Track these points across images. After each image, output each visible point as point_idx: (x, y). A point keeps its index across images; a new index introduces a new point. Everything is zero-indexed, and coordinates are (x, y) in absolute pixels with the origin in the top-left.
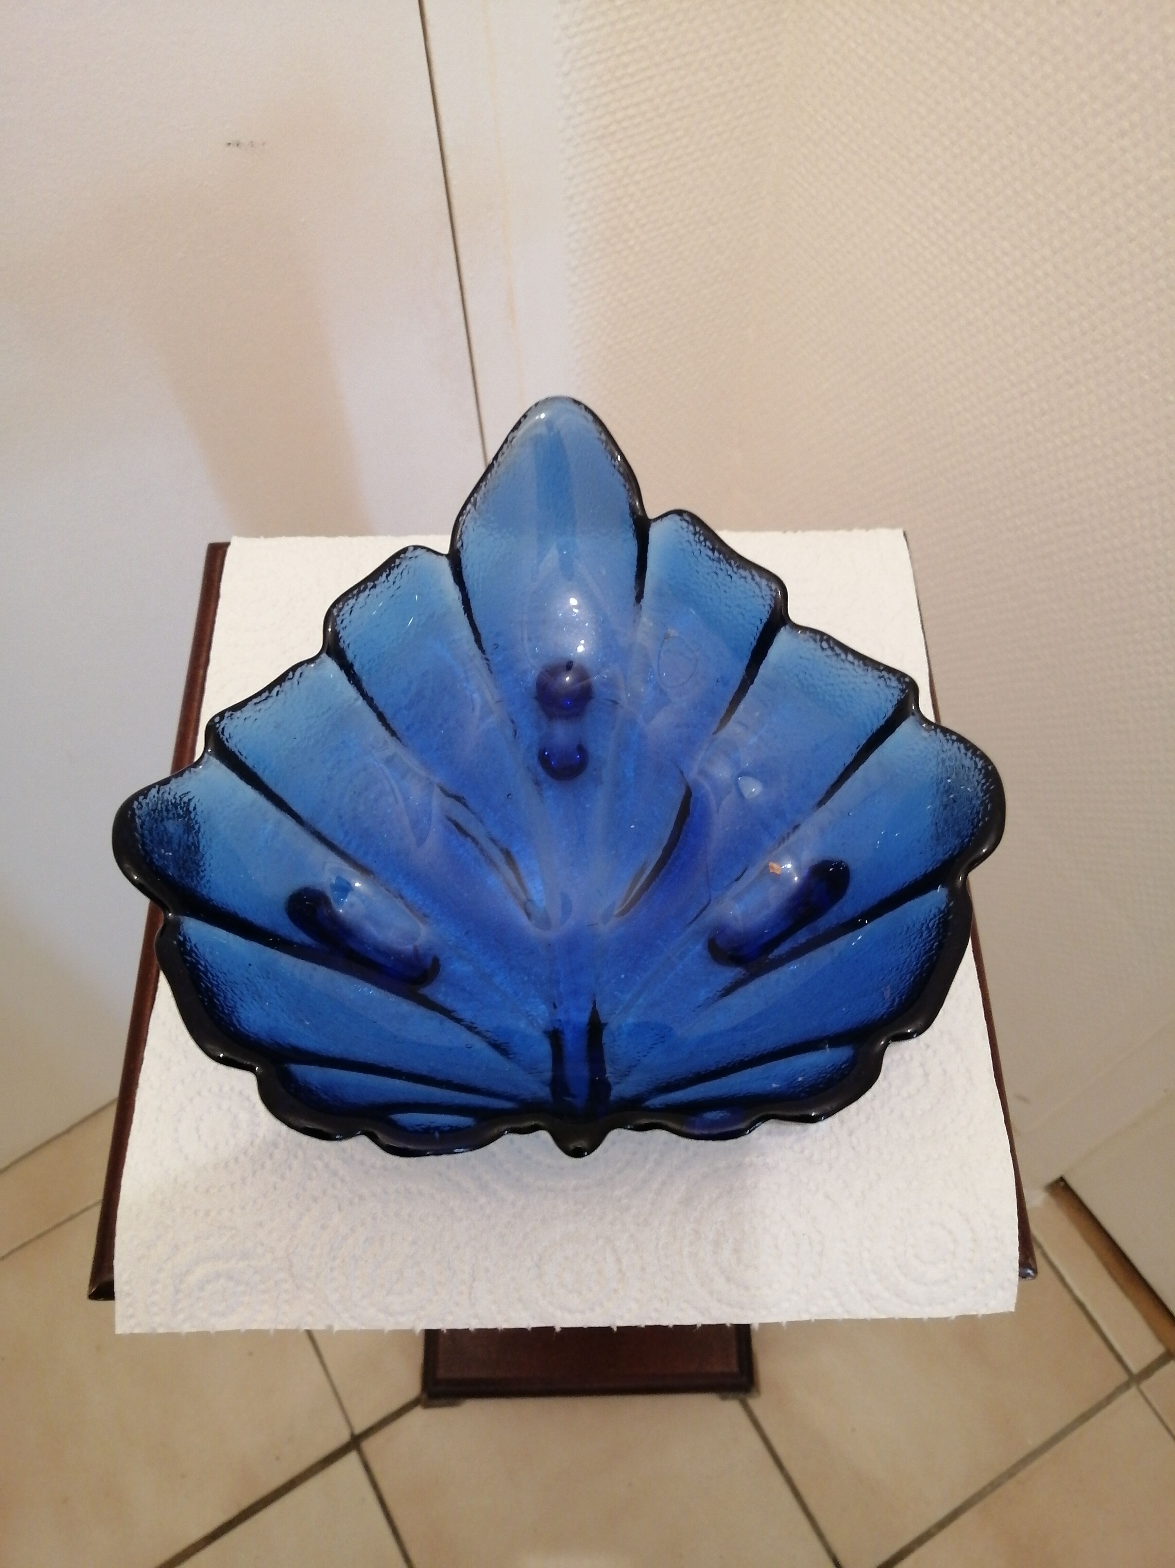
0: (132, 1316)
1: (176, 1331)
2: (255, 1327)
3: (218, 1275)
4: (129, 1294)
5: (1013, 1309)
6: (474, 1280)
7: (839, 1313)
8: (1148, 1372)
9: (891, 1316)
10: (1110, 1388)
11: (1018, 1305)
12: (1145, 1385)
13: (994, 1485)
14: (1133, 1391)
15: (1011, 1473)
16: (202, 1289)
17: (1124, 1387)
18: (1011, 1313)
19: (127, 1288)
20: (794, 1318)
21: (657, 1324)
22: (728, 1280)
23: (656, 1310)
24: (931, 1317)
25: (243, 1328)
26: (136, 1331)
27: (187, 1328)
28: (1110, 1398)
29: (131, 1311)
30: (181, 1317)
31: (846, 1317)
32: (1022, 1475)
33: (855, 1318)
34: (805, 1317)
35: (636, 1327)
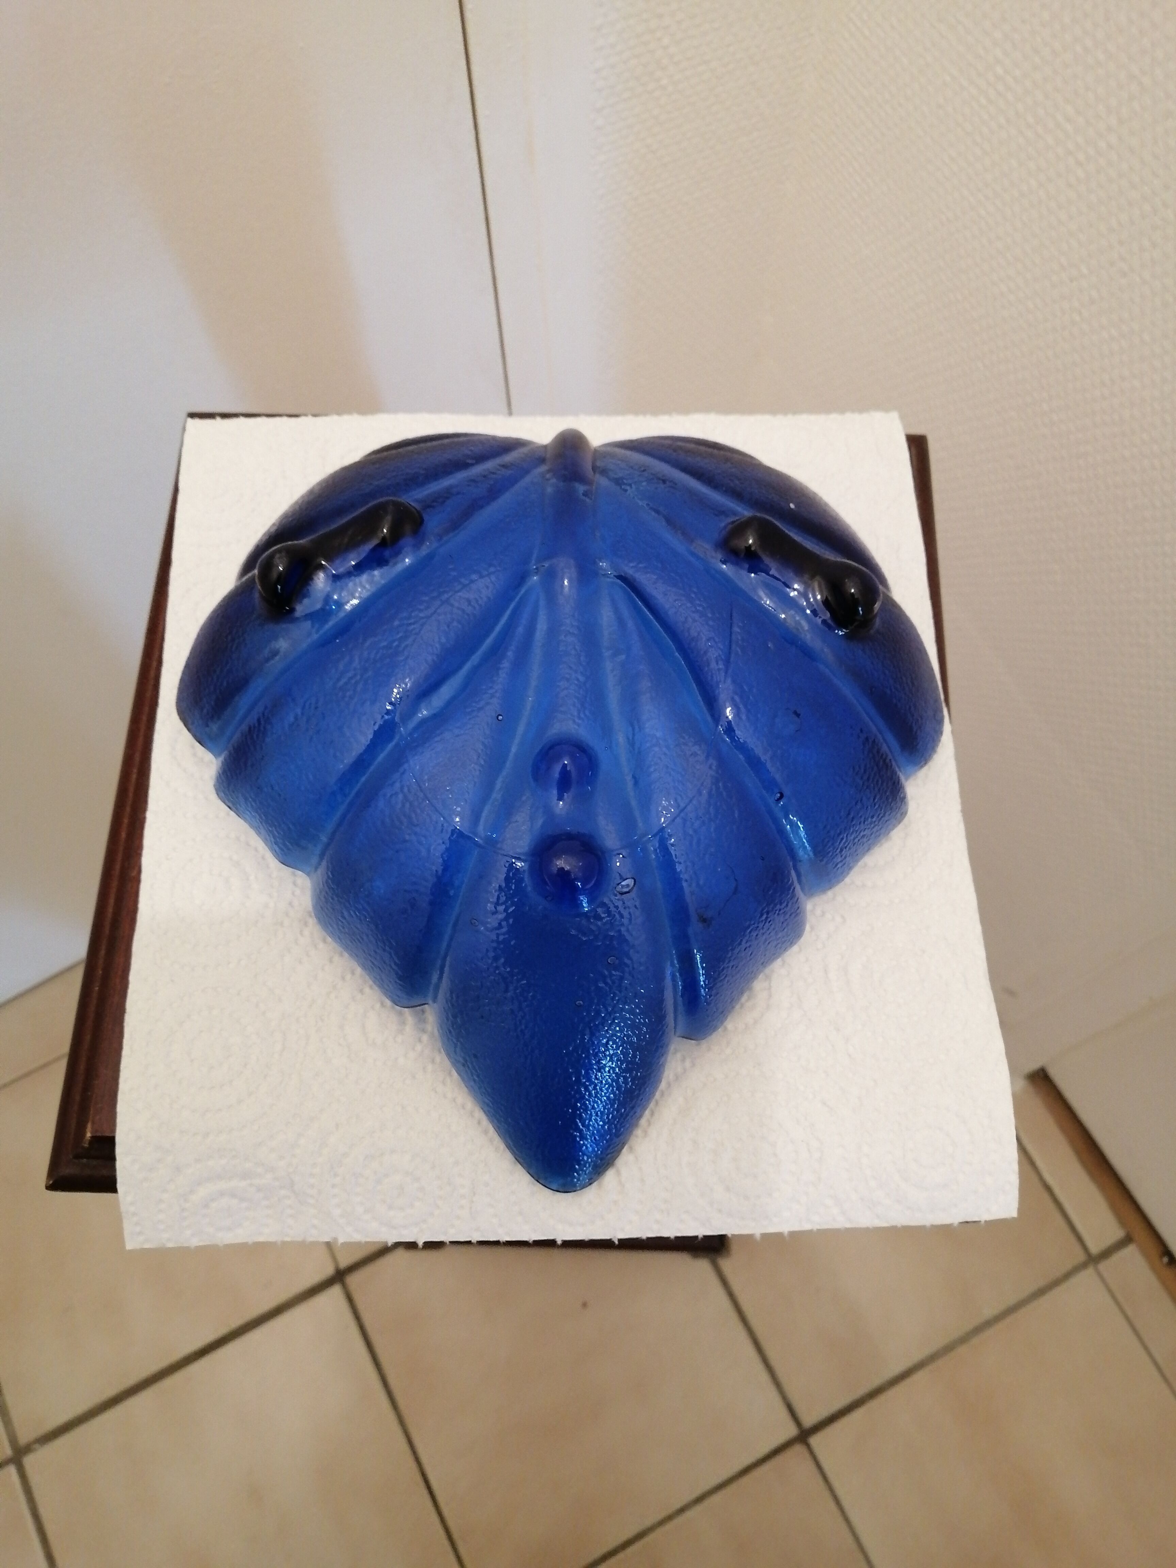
0: (140, 1233)
1: (186, 1245)
2: (261, 1239)
3: (222, 1194)
4: (134, 1214)
5: (1014, 1214)
6: (474, 1194)
7: (841, 1223)
8: (1106, 1254)
9: (894, 1224)
10: (1069, 1266)
11: (1020, 1210)
12: (1103, 1266)
13: (948, 1349)
14: (1090, 1271)
15: (963, 1340)
16: (206, 1206)
17: (1084, 1266)
18: (1013, 1218)
19: (132, 1209)
20: (797, 1228)
21: (659, 1235)
22: (728, 1189)
23: (657, 1222)
24: (934, 1224)
25: (250, 1240)
26: (146, 1246)
27: (195, 1242)
28: (1067, 1276)
29: (138, 1229)
30: (188, 1232)
31: (848, 1226)
32: (975, 1341)
33: (857, 1226)
34: (807, 1227)
35: (637, 1239)
